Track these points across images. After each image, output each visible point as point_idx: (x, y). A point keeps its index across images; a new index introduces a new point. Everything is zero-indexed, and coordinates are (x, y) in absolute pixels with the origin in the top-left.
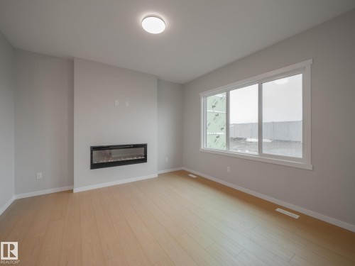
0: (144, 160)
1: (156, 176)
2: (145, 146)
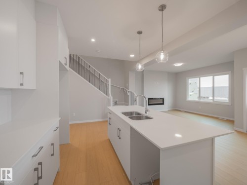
0: (163, 104)
1: (167, 110)
2: (163, 99)
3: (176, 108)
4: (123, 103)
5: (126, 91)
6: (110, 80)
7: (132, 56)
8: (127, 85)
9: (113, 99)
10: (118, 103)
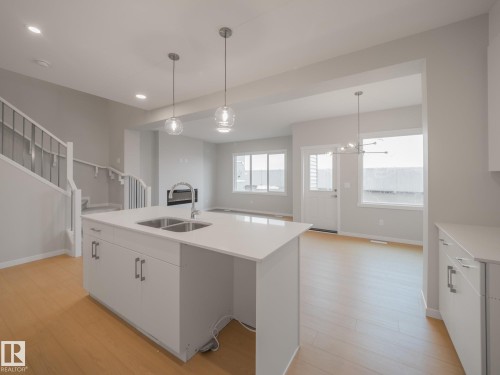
2: (196, 190)
3: (216, 207)
4: (107, 204)
5: (117, 175)
6: (70, 146)
7: (141, 97)
8: (119, 161)
9: (83, 195)
10: (89, 205)
